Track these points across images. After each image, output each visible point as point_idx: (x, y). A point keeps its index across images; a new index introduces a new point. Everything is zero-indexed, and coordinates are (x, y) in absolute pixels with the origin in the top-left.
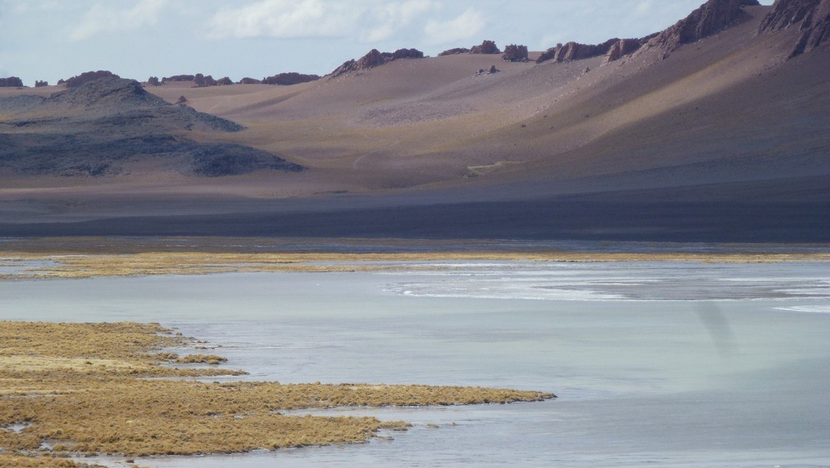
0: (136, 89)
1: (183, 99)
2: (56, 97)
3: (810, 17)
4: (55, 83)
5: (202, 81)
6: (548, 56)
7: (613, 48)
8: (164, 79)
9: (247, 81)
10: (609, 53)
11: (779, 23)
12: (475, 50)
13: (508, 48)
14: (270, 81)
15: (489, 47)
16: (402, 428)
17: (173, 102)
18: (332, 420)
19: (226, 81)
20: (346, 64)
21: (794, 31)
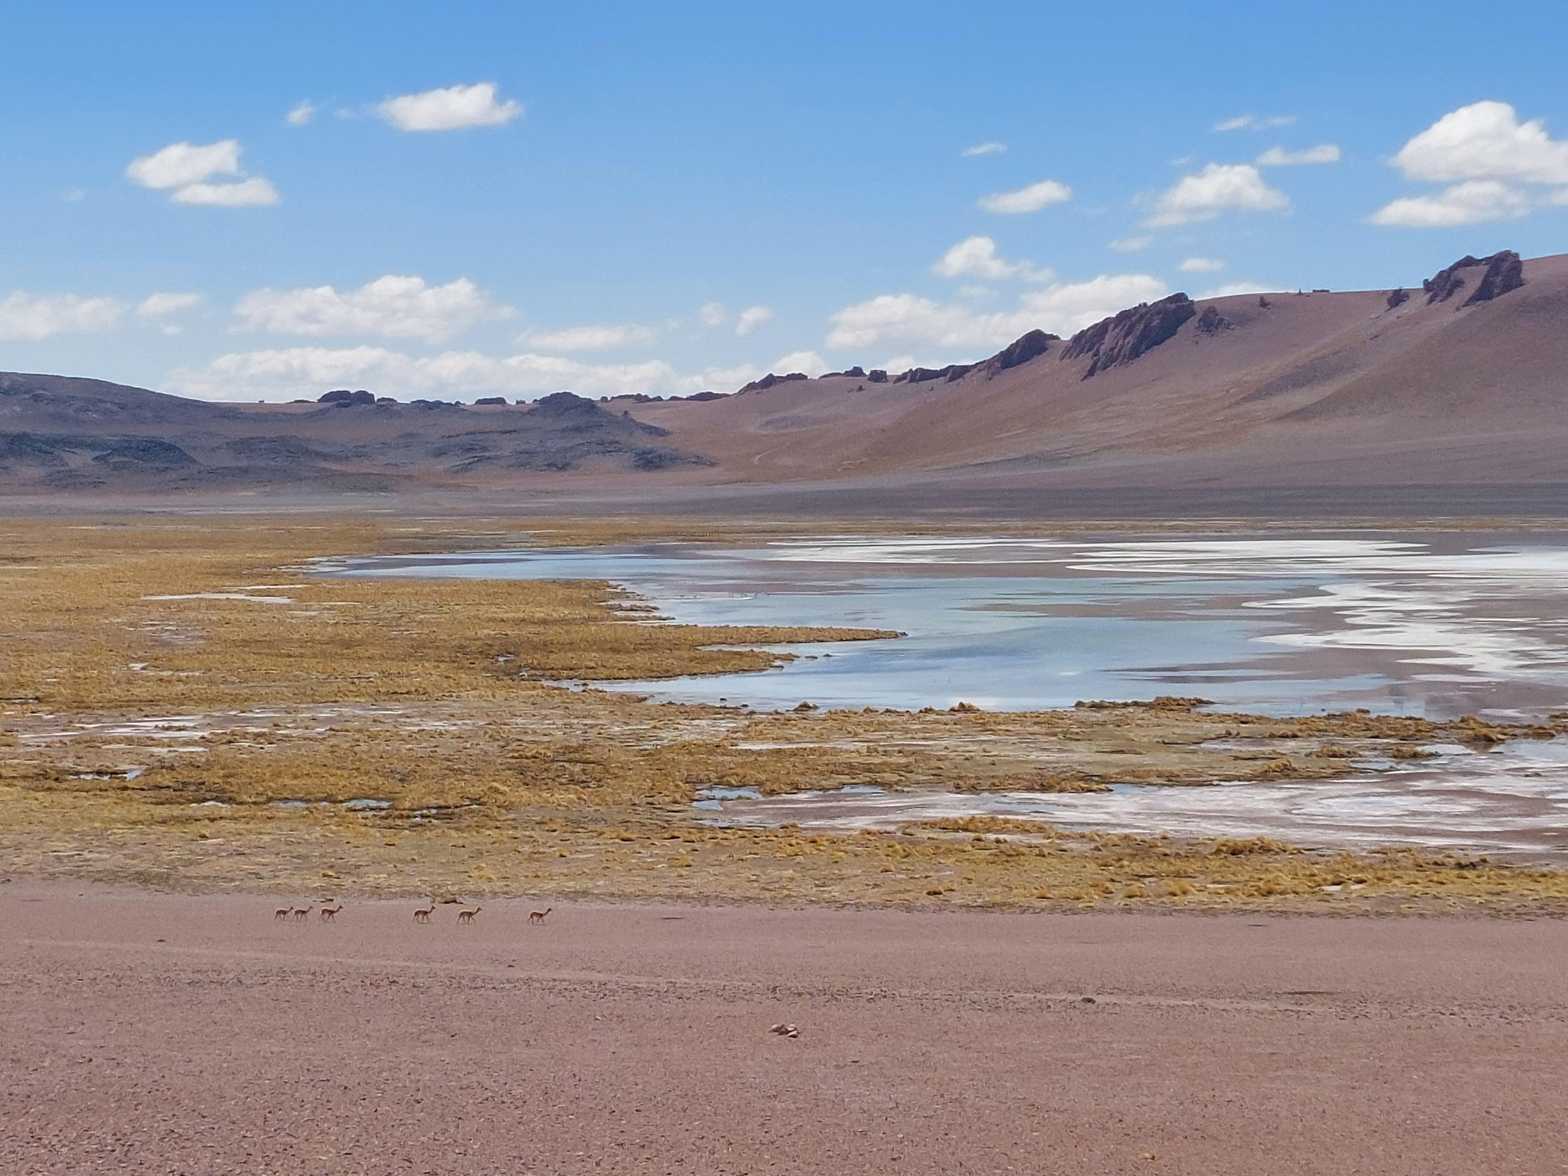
0: (589, 405)
1: (626, 413)
2: (532, 412)
3: (1098, 350)
4: (531, 402)
5: (640, 399)
6: (904, 377)
7: (951, 371)
8: (613, 398)
9: (673, 398)
10: (948, 376)
11: (1074, 355)
12: (847, 374)
13: (872, 372)
14: (691, 398)
15: (857, 372)
16: (790, 658)
17: (619, 415)
18: (736, 653)
19: (659, 399)
20: (749, 384)
21: (1086, 360)
